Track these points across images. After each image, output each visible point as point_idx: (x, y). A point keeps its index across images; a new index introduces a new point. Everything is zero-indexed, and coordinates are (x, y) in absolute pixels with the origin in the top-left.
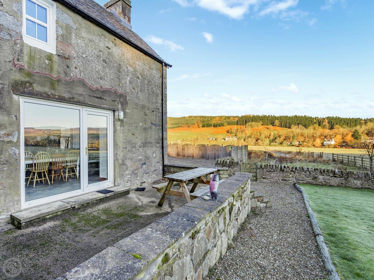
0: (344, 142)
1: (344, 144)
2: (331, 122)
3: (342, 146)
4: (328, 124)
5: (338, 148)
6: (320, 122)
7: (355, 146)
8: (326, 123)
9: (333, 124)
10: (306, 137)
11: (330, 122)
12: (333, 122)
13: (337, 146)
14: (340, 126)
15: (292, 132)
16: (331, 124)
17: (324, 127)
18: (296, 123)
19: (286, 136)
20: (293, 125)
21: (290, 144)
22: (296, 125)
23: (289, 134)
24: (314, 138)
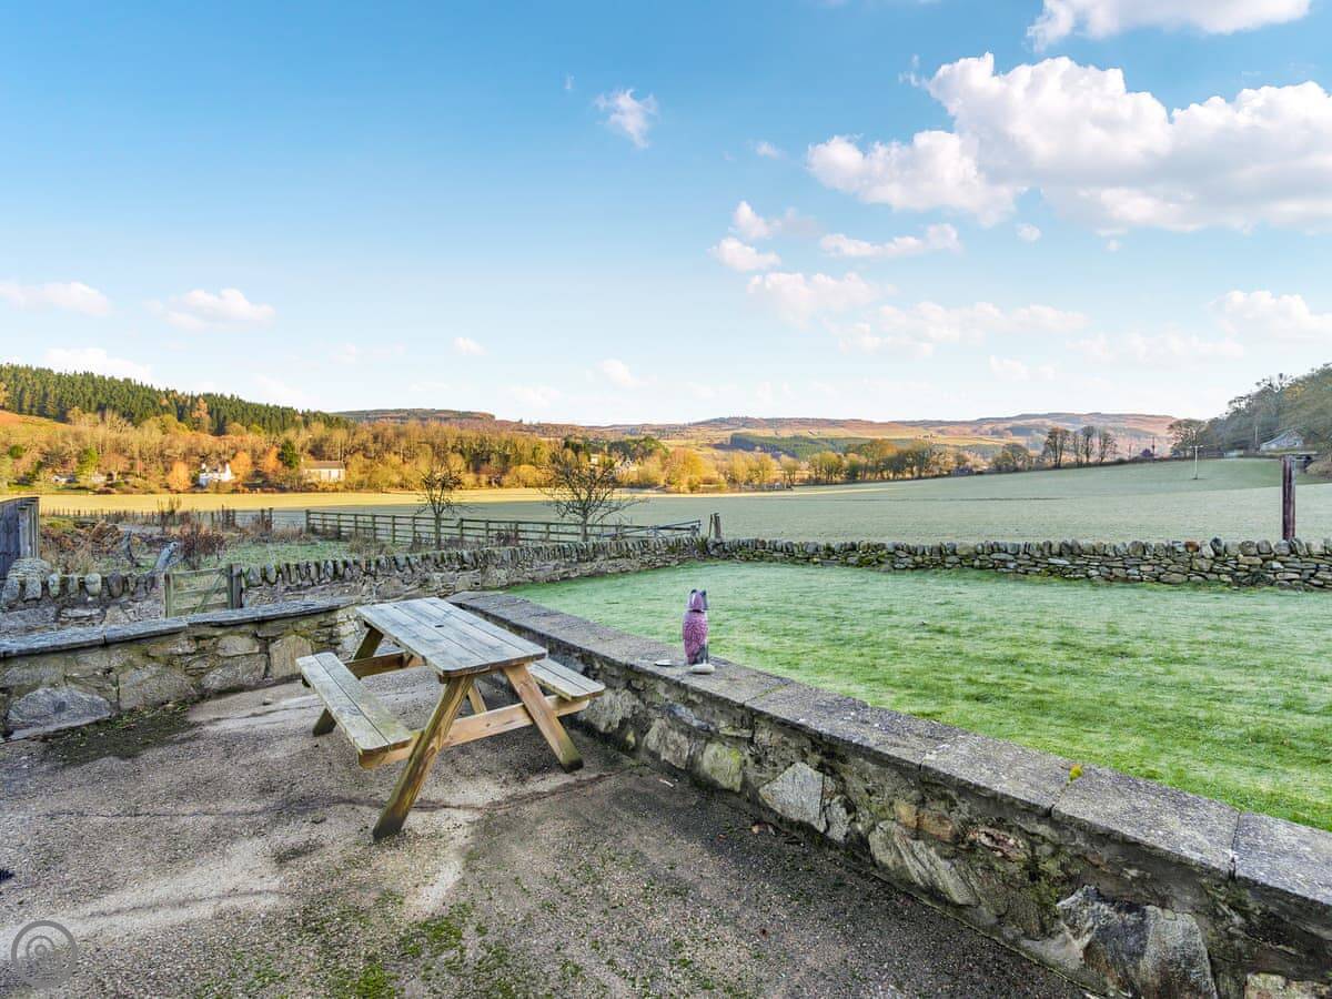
0: (258, 474)
1: (259, 481)
2: (218, 411)
3: (252, 487)
4: (208, 417)
5: (243, 492)
6: (182, 408)
7: (288, 486)
8: (202, 412)
9: (225, 418)
10: (136, 455)
11: (215, 412)
12: (223, 414)
13: (240, 487)
14: (242, 425)
15: (77, 437)
16: (218, 418)
17: (196, 425)
18: (89, 402)
19: (47, 449)
20: (76, 408)
21: (69, 482)
22: (89, 411)
23: (60, 444)
24: (165, 460)
